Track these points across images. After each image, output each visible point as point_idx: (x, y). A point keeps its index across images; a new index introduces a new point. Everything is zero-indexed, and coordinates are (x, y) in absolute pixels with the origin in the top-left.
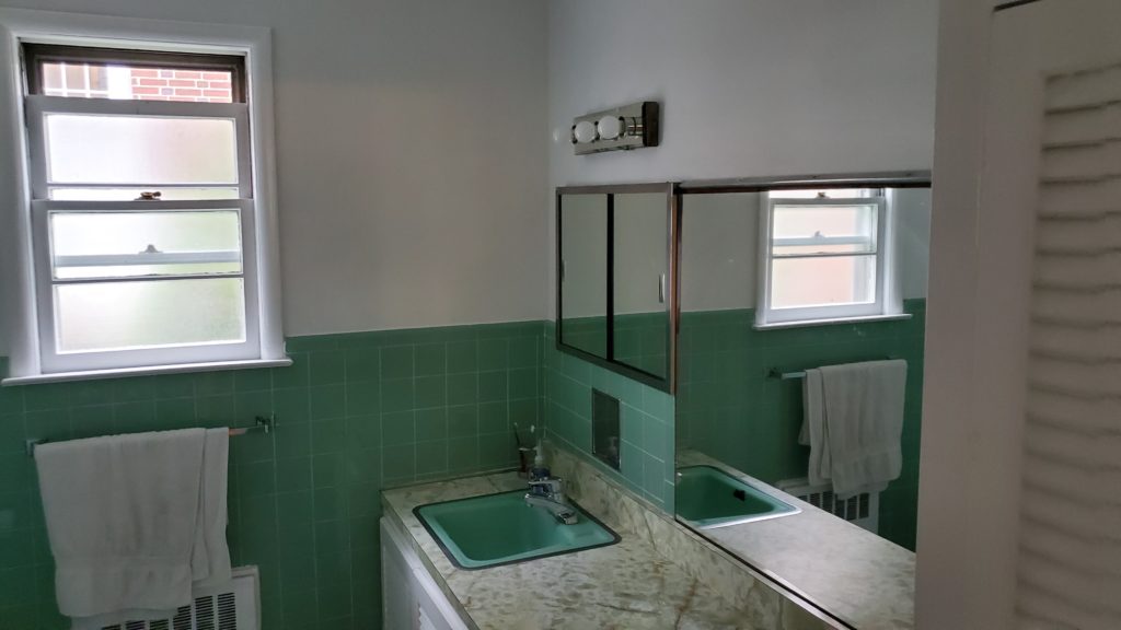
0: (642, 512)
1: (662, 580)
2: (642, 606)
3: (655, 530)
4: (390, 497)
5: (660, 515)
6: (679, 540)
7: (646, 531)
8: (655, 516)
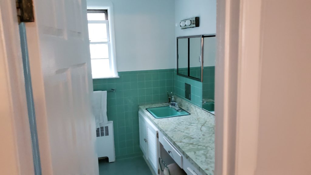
0: (195, 108)
1: (199, 121)
2: (194, 125)
3: (198, 112)
4: (141, 107)
5: (199, 108)
6: (203, 113)
7: (196, 112)
8: (198, 109)
